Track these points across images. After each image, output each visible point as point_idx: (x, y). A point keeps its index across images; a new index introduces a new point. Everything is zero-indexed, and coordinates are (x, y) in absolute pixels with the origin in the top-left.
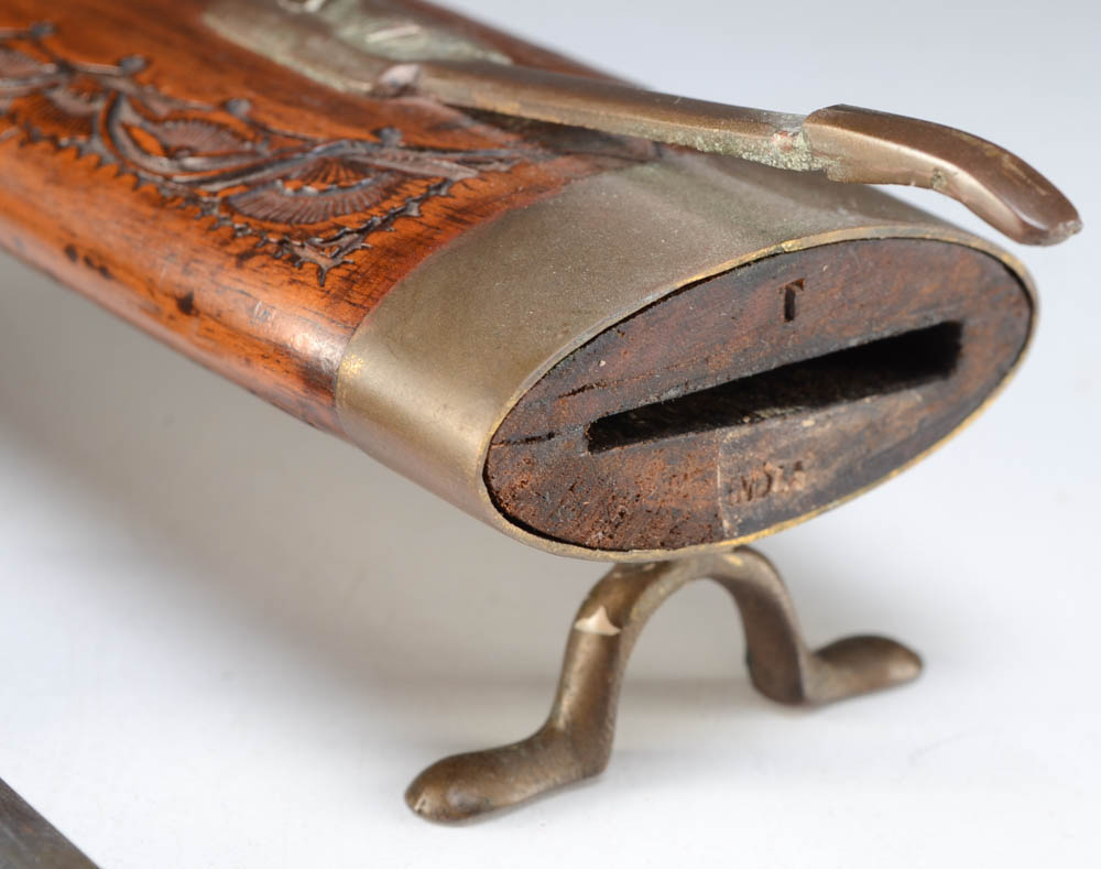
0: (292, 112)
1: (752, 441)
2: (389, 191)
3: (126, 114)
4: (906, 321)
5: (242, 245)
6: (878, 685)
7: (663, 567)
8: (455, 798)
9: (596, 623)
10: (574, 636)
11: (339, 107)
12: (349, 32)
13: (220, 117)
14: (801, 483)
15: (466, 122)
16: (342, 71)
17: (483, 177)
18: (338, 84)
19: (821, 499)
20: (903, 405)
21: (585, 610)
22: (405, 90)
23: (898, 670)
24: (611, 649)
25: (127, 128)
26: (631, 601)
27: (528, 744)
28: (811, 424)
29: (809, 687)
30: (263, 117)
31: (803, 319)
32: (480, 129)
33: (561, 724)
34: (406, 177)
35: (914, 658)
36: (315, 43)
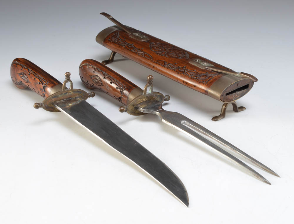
0: (199, 71)
1: (235, 94)
2: (209, 78)
3: (186, 71)
4: (245, 85)
5: (199, 82)
6: (243, 110)
7: (228, 103)
8: (215, 120)
9: (224, 107)
10: (222, 108)
11: (203, 70)
12: (201, 64)
13: (194, 71)
14: (238, 96)
15: (212, 71)
16: (202, 67)
17: (215, 76)
18: (202, 68)
19: (240, 97)
20: (245, 90)
21: (223, 106)
22: (207, 69)
23: (244, 109)
24: (225, 109)
25: (187, 72)
26: (226, 105)
27: (220, 115)
28: (239, 92)
29: (238, 111)
30: (197, 72)
31: (238, 85)
32: (214, 72)
33: (222, 114)
34: (210, 76)
35: (245, 108)
36: (199, 65)
